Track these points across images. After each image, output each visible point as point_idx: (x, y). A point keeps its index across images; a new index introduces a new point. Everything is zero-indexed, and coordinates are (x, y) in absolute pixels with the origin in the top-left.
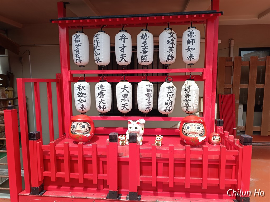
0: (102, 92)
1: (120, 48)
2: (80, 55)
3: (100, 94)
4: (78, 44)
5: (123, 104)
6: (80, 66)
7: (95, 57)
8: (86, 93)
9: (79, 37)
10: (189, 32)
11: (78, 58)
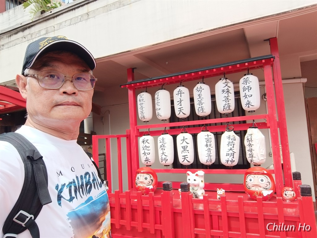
0: (164, 144)
1: (178, 102)
2: (144, 112)
3: (162, 146)
4: (142, 102)
5: (183, 156)
6: (144, 122)
7: (157, 113)
8: (149, 147)
9: (143, 96)
10: (244, 80)
11: (142, 115)
